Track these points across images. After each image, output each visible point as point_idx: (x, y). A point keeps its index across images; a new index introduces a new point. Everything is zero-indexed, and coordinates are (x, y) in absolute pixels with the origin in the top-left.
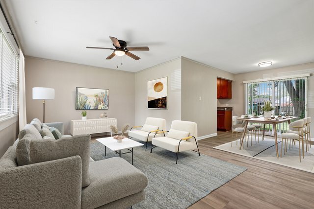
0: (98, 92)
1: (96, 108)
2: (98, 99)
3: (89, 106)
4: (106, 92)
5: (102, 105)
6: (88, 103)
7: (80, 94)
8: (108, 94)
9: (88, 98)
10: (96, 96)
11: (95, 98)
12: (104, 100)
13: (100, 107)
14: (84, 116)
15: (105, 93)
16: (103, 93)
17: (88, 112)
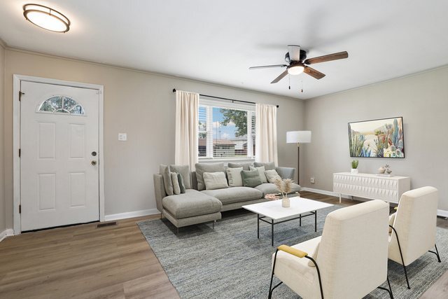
0: (380, 125)
1: (380, 156)
2: (381, 138)
3: (368, 151)
4: (396, 123)
5: (390, 149)
6: (365, 146)
7: (354, 132)
8: (400, 127)
9: (366, 137)
10: (378, 133)
11: (376, 138)
12: (393, 139)
13: (387, 152)
14: (355, 167)
15: (393, 126)
16: (390, 126)
17: (361, 161)
